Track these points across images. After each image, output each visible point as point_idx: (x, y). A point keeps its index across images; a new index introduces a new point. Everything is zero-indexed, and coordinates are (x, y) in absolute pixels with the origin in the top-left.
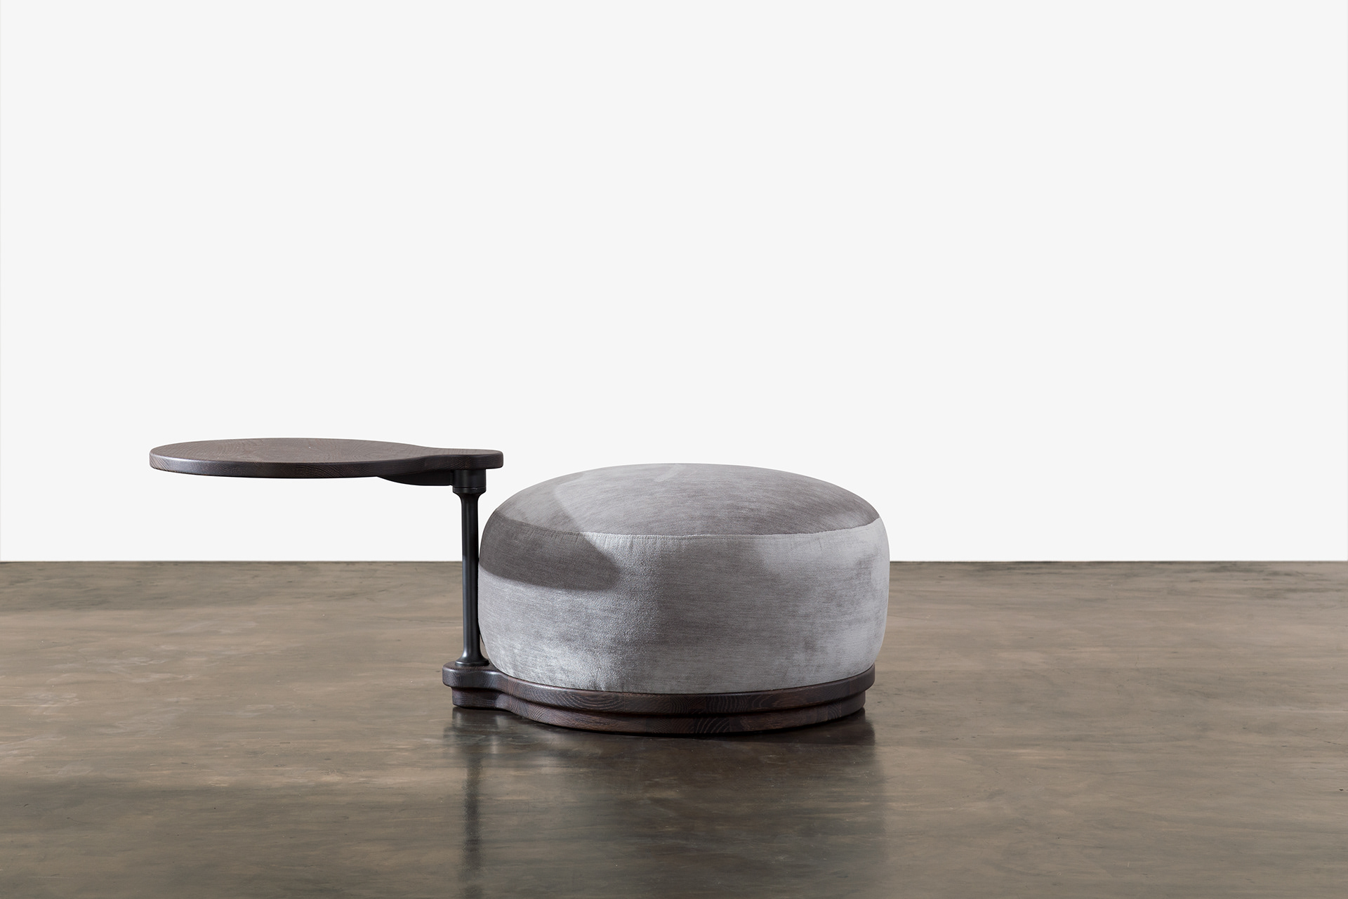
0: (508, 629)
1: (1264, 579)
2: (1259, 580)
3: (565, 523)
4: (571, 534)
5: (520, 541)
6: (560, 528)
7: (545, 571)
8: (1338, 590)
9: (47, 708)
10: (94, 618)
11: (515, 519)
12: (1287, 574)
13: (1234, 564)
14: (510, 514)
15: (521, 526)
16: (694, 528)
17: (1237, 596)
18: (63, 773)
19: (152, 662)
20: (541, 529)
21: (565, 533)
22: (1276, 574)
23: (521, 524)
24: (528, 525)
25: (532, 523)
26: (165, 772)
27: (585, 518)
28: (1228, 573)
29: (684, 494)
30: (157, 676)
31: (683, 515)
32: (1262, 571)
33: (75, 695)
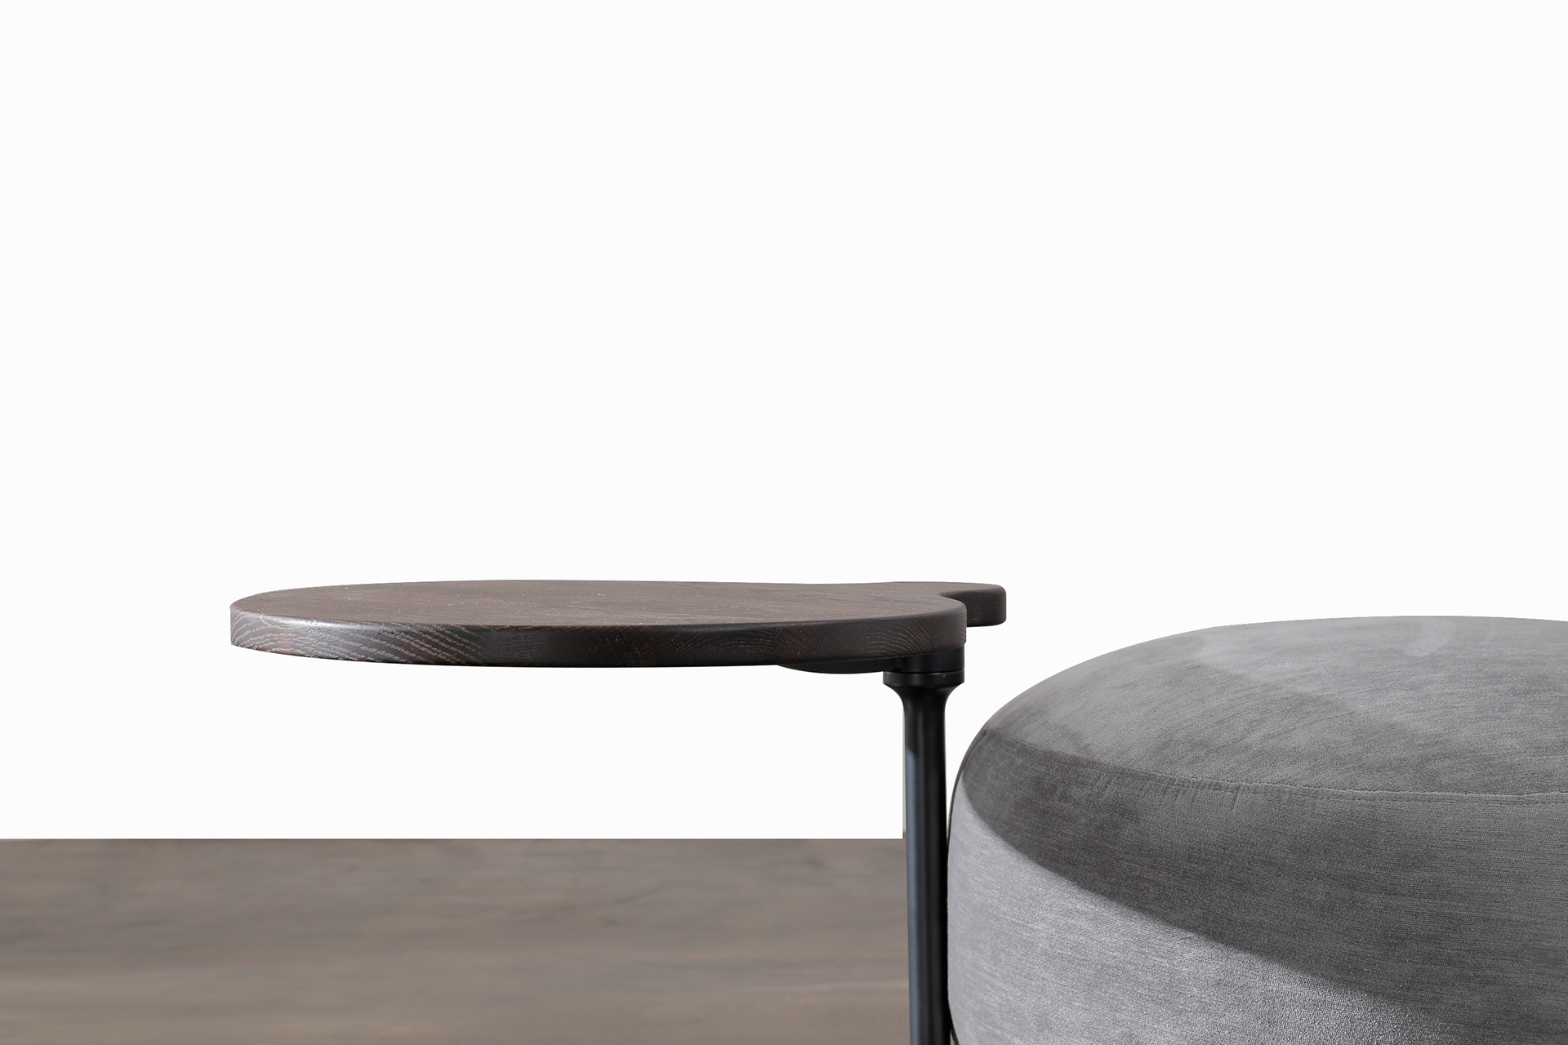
0: (1044, 1024)
3: (1197, 759)
4: (1218, 787)
5: (1078, 803)
6: (1184, 773)
7: (1149, 880)
11: (1056, 748)
14: (1035, 736)
15: (1075, 768)
16: (1548, 775)
20: (1134, 776)
21: (1199, 786)
23: (1075, 763)
24: (1092, 764)
25: (1105, 759)
27: (1248, 747)
29: (1500, 687)
31: (1513, 741)
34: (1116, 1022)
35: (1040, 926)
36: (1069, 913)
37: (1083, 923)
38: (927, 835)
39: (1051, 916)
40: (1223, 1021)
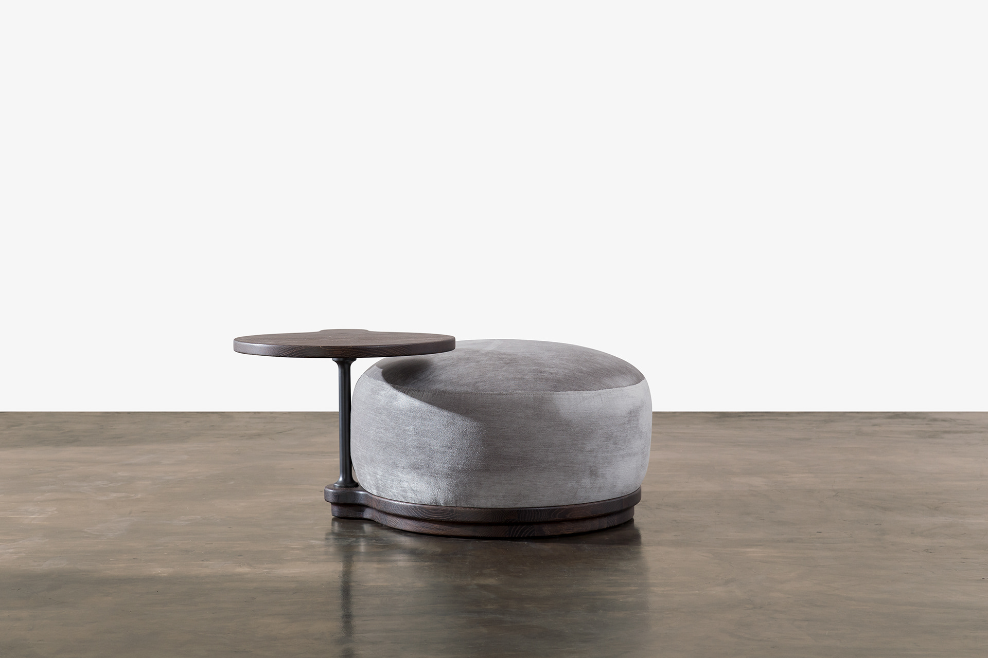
0: (372, 461)
1: (927, 424)
2: (923, 424)
3: (414, 382)
4: (419, 391)
5: (382, 396)
6: (410, 387)
8: (981, 432)
9: (34, 518)
10: (69, 452)
12: (944, 420)
16: (509, 387)
17: (907, 436)
18: (46, 566)
19: (111, 485)
21: (414, 390)
22: (935, 420)
26: (121, 565)
27: (429, 379)
28: (900, 420)
29: (502, 362)
30: (115, 495)
31: (501, 377)
32: (925, 418)
33: (55, 509)
34: (390, 459)
35: (371, 432)
36: (379, 428)
37: (382, 431)
38: (345, 406)
39: (374, 429)
40: (418, 458)
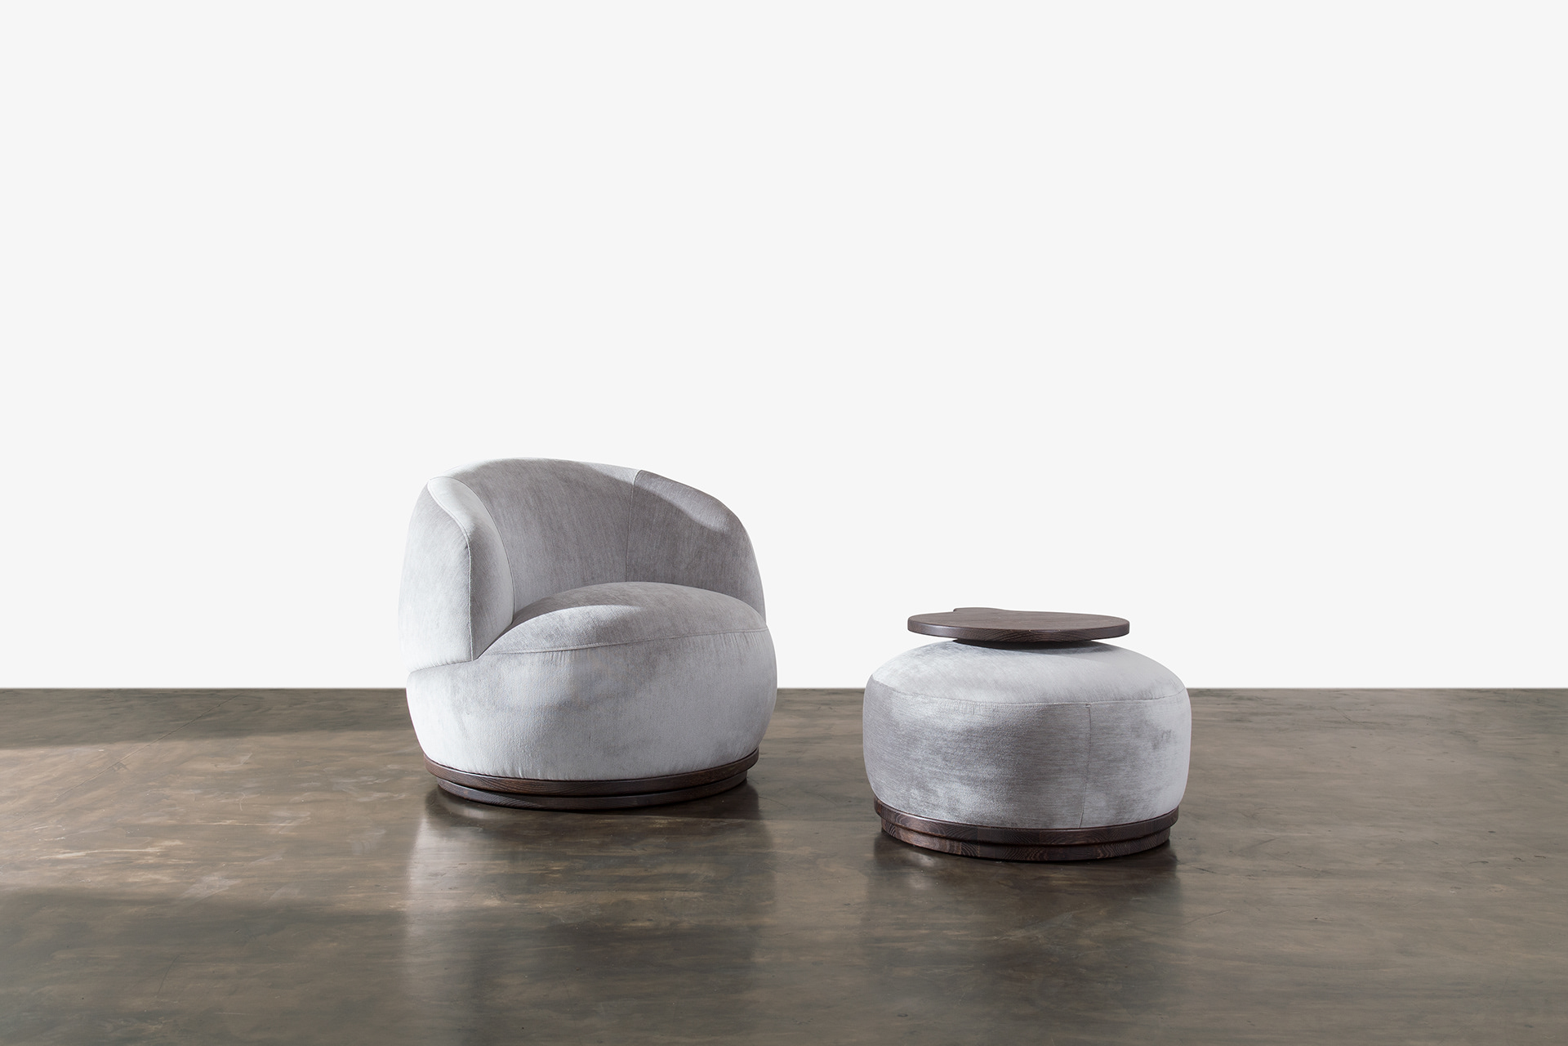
1: (1232, 704)
2: (1227, 704)
8: (1290, 714)
9: (283, 827)
10: (345, 738)
12: (1249, 699)
13: (1209, 690)
17: (1213, 719)
18: (276, 895)
19: (377, 781)
22: (1240, 698)
26: (359, 895)
28: (1205, 698)
30: (378, 795)
32: (1229, 696)
33: (309, 813)
